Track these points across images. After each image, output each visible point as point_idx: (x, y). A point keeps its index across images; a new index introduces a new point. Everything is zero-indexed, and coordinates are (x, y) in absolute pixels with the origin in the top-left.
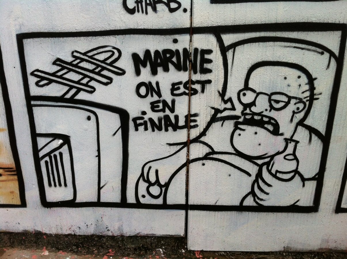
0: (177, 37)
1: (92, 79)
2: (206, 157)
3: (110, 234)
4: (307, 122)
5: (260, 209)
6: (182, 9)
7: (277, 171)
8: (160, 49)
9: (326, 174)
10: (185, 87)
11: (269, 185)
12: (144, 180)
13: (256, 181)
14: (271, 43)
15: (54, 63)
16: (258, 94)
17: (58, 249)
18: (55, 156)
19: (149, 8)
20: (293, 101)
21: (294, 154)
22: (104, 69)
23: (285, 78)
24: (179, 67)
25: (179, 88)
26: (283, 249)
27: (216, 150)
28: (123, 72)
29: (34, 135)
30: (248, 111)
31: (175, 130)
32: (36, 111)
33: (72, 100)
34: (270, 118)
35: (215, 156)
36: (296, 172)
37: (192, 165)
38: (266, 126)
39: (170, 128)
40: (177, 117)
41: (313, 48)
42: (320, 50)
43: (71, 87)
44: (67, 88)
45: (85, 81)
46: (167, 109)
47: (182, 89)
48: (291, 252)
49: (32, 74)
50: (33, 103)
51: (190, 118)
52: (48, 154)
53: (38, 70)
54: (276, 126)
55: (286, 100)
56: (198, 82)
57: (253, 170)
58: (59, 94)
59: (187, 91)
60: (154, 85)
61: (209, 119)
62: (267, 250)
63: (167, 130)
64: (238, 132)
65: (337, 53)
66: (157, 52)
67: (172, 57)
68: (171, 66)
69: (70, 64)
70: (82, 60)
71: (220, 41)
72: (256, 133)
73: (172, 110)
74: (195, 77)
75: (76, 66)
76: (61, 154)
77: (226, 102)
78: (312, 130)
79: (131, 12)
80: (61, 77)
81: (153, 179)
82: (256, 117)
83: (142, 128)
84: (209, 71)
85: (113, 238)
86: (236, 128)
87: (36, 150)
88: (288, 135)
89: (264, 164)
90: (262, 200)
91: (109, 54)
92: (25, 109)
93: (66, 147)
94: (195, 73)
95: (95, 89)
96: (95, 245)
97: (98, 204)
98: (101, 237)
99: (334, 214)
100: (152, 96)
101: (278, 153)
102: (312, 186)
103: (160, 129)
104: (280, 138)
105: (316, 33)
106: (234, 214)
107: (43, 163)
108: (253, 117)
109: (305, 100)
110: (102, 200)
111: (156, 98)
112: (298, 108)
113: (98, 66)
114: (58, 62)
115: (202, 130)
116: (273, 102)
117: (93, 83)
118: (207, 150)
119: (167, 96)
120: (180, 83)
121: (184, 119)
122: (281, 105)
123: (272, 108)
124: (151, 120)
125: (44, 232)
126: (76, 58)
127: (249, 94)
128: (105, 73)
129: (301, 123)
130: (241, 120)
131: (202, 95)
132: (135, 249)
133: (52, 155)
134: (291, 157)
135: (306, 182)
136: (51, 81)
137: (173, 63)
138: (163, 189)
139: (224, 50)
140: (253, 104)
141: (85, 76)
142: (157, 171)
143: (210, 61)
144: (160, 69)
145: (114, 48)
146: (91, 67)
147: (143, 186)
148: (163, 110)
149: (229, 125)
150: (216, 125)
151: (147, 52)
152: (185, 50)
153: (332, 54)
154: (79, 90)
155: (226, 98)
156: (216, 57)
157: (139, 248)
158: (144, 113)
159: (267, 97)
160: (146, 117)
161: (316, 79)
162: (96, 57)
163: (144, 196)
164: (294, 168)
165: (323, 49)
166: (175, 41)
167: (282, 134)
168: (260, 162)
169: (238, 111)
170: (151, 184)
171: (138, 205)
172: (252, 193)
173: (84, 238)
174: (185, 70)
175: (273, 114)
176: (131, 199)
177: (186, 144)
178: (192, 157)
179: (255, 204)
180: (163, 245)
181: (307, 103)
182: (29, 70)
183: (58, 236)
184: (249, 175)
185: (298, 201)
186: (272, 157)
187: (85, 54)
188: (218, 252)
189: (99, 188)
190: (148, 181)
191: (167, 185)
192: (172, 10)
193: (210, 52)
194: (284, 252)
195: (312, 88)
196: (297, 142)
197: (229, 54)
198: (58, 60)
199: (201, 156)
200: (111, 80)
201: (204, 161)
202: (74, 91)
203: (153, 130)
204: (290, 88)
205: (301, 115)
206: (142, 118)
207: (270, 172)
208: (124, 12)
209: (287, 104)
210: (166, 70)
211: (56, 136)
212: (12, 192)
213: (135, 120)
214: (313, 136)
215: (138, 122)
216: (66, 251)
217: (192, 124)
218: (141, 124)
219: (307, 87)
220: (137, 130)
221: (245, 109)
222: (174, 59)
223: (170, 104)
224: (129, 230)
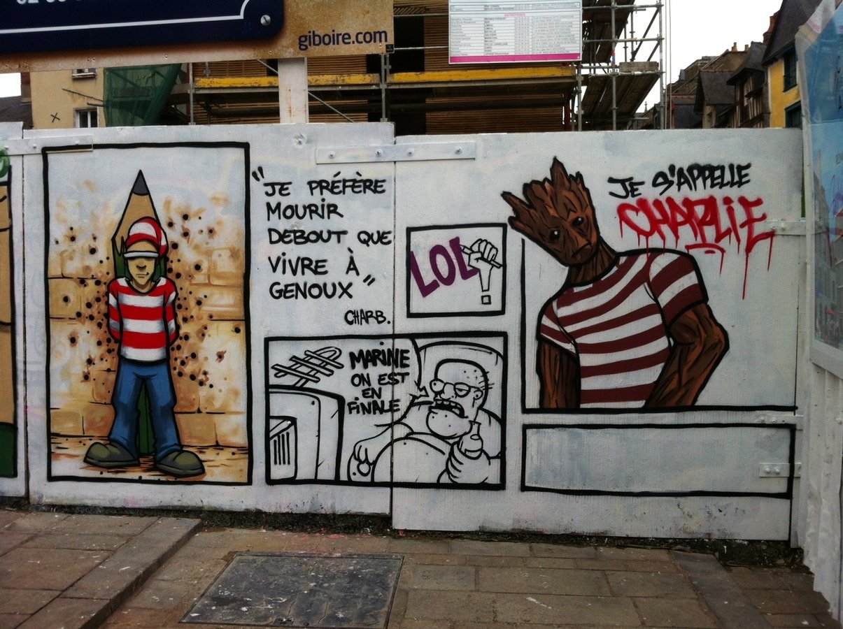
0: (383, 340)
1: (318, 371)
2: (407, 437)
3: (323, 512)
4: (486, 407)
5: (454, 486)
6: (387, 321)
7: (466, 450)
8: (371, 350)
9: (508, 452)
10: (389, 378)
11: (461, 463)
12: (355, 458)
13: (449, 459)
14: (452, 346)
15: (291, 360)
16: (446, 384)
17: (275, 528)
18: (283, 436)
19: (363, 321)
20: (473, 390)
21: (478, 434)
22: (328, 363)
23: (465, 372)
24: (384, 363)
25: (384, 379)
26: (479, 529)
27: (415, 431)
28: (342, 366)
29: (268, 417)
30: (438, 397)
31: (381, 413)
32: (272, 397)
33: (301, 388)
34: (457, 404)
35: (414, 436)
36: (482, 450)
37: (396, 444)
38: (453, 410)
39: (377, 412)
40: (383, 402)
41: (484, 349)
42: (489, 351)
43: (302, 378)
44: (299, 378)
45: (312, 373)
46: (375, 395)
47: (387, 380)
48: (486, 532)
49: (273, 367)
50: (270, 390)
51: (394, 403)
52: (277, 434)
53: (277, 365)
54: (462, 410)
55: (467, 389)
56: (399, 374)
57: (446, 449)
58: (292, 383)
59: (391, 381)
60: (366, 376)
61: (408, 404)
62: (464, 529)
63: (375, 413)
64: (432, 415)
65: (502, 353)
66: (368, 351)
67: (379, 355)
68: (378, 362)
69: (303, 360)
70: (312, 357)
71: (415, 344)
72: (446, 416)
73: (379, 396)
74: (397, 370)
75: (307, 362)
76: (288, 434)
77: (421, 390)
78: (491, 414)
79: (351, 323)
80: (295, 370)
81: (362, 457)
82: (445, 403)
83: (354, 411)
84: (408, 366)
85: (325, 516)
86: (430, 411)
87: (267, 430)
88: (472, 418)
89: (454, 443)
90: (455, 477)
91: (333, 353)
92: (264, 395)
93: (293, 427)
94: (397, 367)
95: (319, 379)
96: (309, 524)
97: (315, 481)
98: (314, 515)
99: (520, 492)
100: (364, 385)
101: (466, 434)
102: (496, 464)
103: (369, 412)
104: (466, 421)
105: (484, 338)
106: (432, 490)
107: (272, 442)
108: (443, 403)
109: (481, 389)
110: (318, 478)
111: (366, 386)
112: (477, 396)
113: (324, 361)
114: (294, 358)
115: (403, 413)
116: (457, 390)
117: (318, 375)
118: (408, 431)
119: (375, 385)
120: (385, 375)
121: (389, 404)
122: (464, 393)
123: (457, 395)
124: (362, 404)
125: (264, 510)
126: (308, 356)
127: (438, 383)
128: (328, 367)
129: (481, 408)
130: (434, 405)
131: (403, 385)
132: (345, 528)
133: (281, 435)
134: (476, 437)
135: (491, 461)
136: (287, 373)
137: (380, 360)
138: (372, 467)
139: (418, 350)
140: (442, 391)
141: (313, 369)
142: (366, 450)
143: (408, 358)
144: (370, 364)
145: (337, 348)
146: (318, 362)
147: (354, 463)
148: (372, 397)
149: (425, 409)
150: (414, 409)
151: (361, 351)
152: (389, 350)
153: (498, 354)
154: (308, 380)
155: (421, 387)
156: (412, 355)
157: (349, 526)
158: (357, 399)
159: (453, 386)
160: (359, 402)
161: (488, 372)
162: (322, 355)
163: (354, 474)
164: (480, 447)
165: (491, 350)
166: (382, 344)
167: (467, 417)
168: (451, 441)
169: (431, 398)
170: (361, 462)
171: (350, 483)
172: (447, 470)
173: (299, 517)
174: (389, 365)
175: (458, 400)
176: (343, 477)
177: (391, 426)
178: (395, 438)
179: (450, 482)
180: (370, 524)
181: (484, 391)
182: (271, 364)
183: (276, 515)
184: (444, 454)
185: (487, 478)
186: (461, 437)
187: (314, 353)
188: (420, 531)
189: (317, 466)
190: (358, 459)
191: (375, 463)
192: (379, 322)
193: (407, 351)
194: (479, 531)
195: (486, 380)
196: (480, 424)
197: (422, 353)
198: (294, 357)
199: (403, 436)
200: (332, 372)
201: (406, 441)
202: (303, 381)
203: (364, 414)
204: (469, 380)
205: (479, 402)
206: (355, 403)
207: (460, 450)
208: (345, 323)
209: (468, 392)
210: (375, 364)
211: (285, 418)
212: (241, 470)
213: (349, 404)
214: (492, 418)
215: (352, 406)
216: (282, 530)
217: (395, 408)
218: (354, 408)
219: (482, 379)
220: (351, 413)
221: (436, 396)
222: (381, 357)
223: (378, 392)
224: (341, 509)
